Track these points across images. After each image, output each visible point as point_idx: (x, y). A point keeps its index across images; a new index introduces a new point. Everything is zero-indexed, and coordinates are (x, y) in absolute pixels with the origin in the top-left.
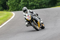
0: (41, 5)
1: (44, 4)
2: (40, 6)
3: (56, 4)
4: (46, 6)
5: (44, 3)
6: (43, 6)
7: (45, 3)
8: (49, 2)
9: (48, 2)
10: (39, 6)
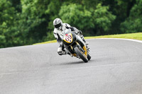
0: (11, 38)
1: (16, 36)
2: (7, 41)
3: (47, 35)
4: (22, 42)
5: (16, 33)
6: (16, 42)
7: (19, 35)
8: (30, 31)
9: (26, 30)
10: (5, 41)
